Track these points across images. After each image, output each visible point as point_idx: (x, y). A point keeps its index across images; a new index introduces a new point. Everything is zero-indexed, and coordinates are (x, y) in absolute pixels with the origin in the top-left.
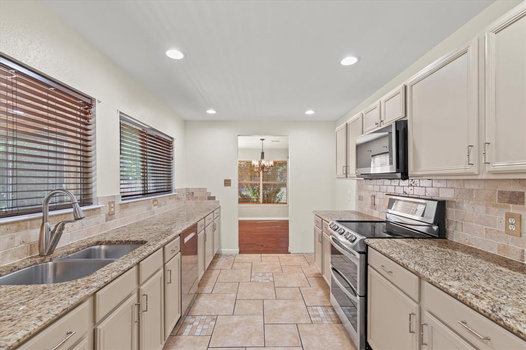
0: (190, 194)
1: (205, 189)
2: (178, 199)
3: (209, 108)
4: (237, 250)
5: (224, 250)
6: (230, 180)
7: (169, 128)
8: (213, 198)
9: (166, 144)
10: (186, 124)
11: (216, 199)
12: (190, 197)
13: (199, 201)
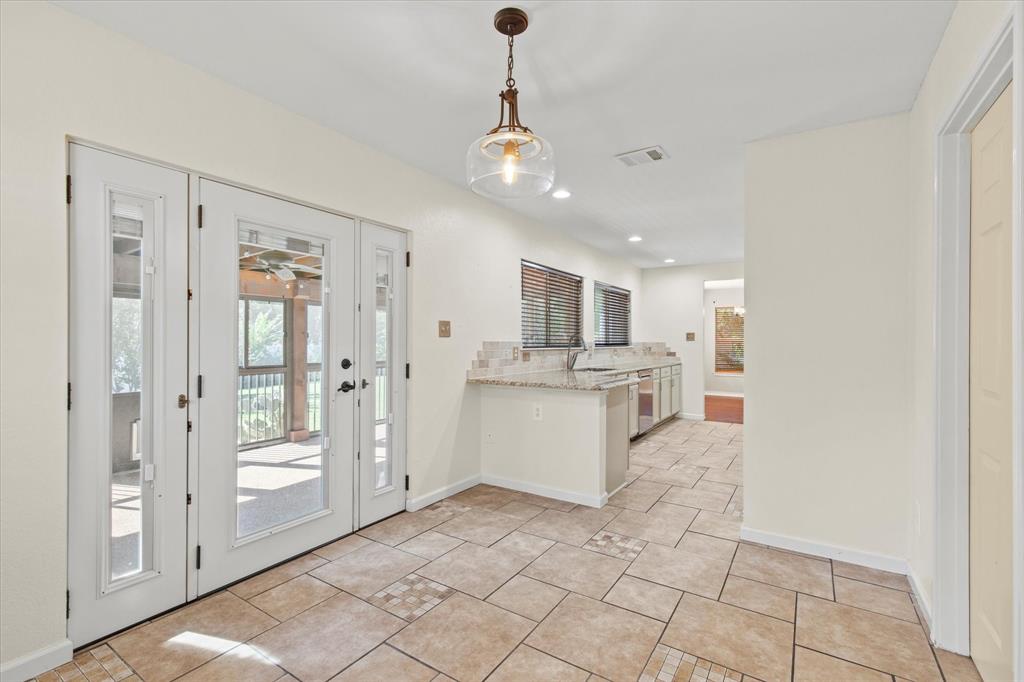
0: (648, 349)
1: (663, 344)
2: (634, 353)
3: (668, 258)
4: (702, 416)
5: (686, 414)
6: (693, 334)
7: (627, 282)
8: (673, 354)
9: (624, 297)
10: (643, 273)
11: (677, 355)
12: (647, 351)
13: (657, 357)
